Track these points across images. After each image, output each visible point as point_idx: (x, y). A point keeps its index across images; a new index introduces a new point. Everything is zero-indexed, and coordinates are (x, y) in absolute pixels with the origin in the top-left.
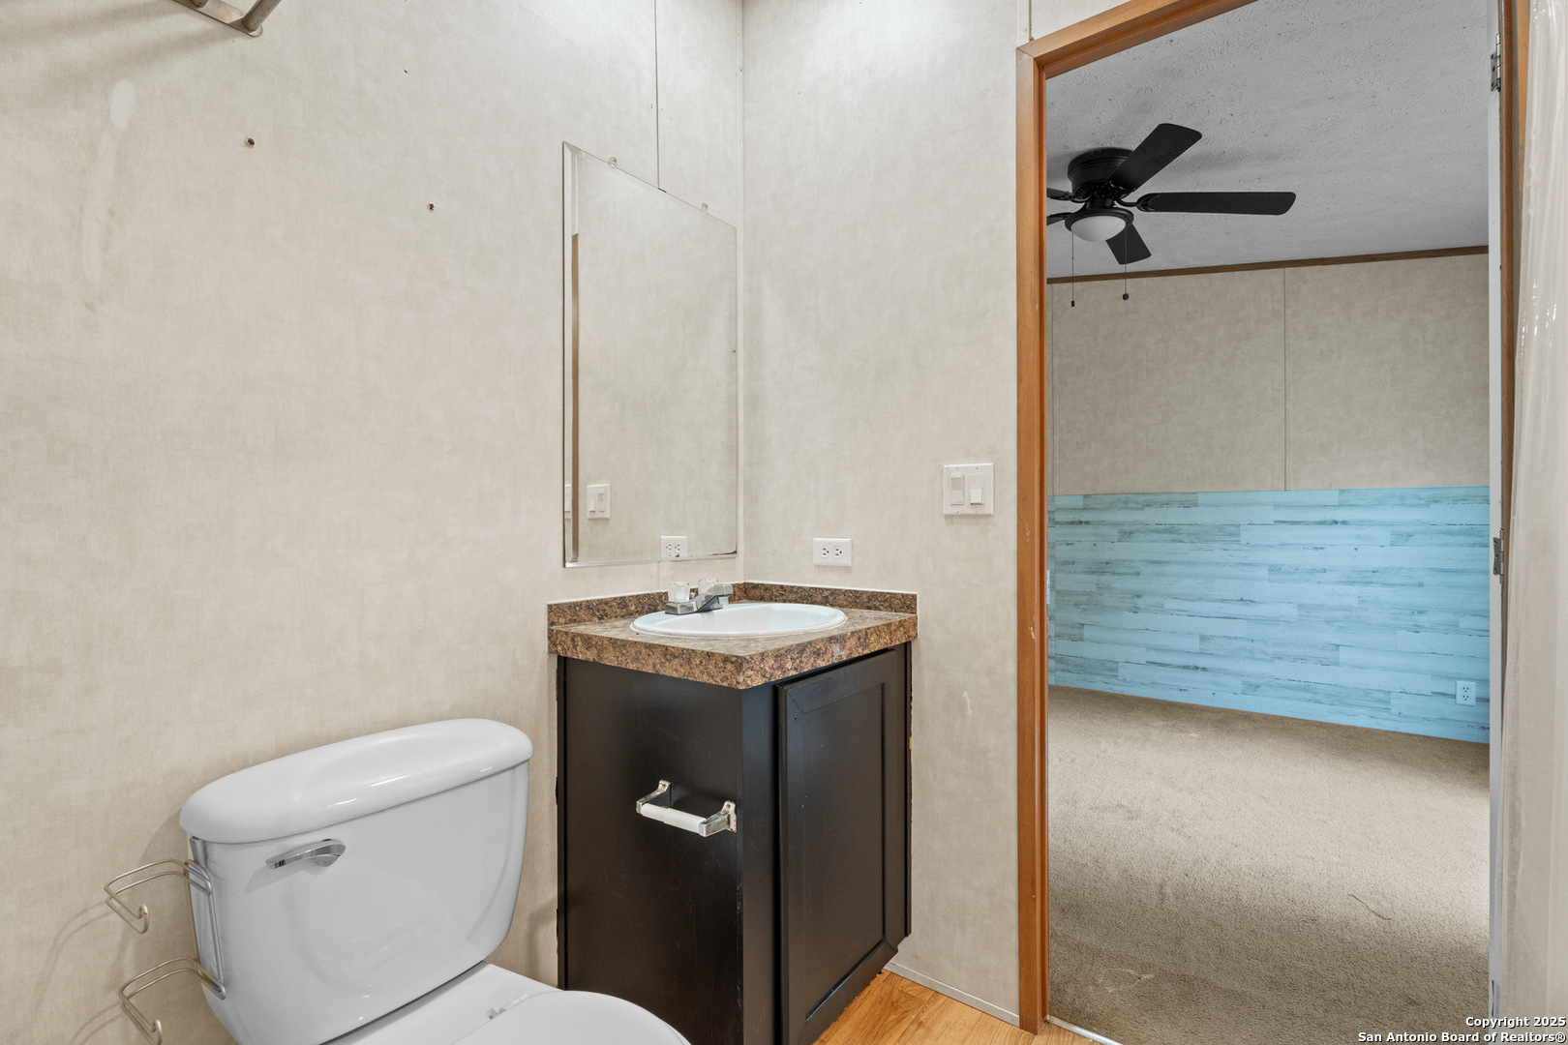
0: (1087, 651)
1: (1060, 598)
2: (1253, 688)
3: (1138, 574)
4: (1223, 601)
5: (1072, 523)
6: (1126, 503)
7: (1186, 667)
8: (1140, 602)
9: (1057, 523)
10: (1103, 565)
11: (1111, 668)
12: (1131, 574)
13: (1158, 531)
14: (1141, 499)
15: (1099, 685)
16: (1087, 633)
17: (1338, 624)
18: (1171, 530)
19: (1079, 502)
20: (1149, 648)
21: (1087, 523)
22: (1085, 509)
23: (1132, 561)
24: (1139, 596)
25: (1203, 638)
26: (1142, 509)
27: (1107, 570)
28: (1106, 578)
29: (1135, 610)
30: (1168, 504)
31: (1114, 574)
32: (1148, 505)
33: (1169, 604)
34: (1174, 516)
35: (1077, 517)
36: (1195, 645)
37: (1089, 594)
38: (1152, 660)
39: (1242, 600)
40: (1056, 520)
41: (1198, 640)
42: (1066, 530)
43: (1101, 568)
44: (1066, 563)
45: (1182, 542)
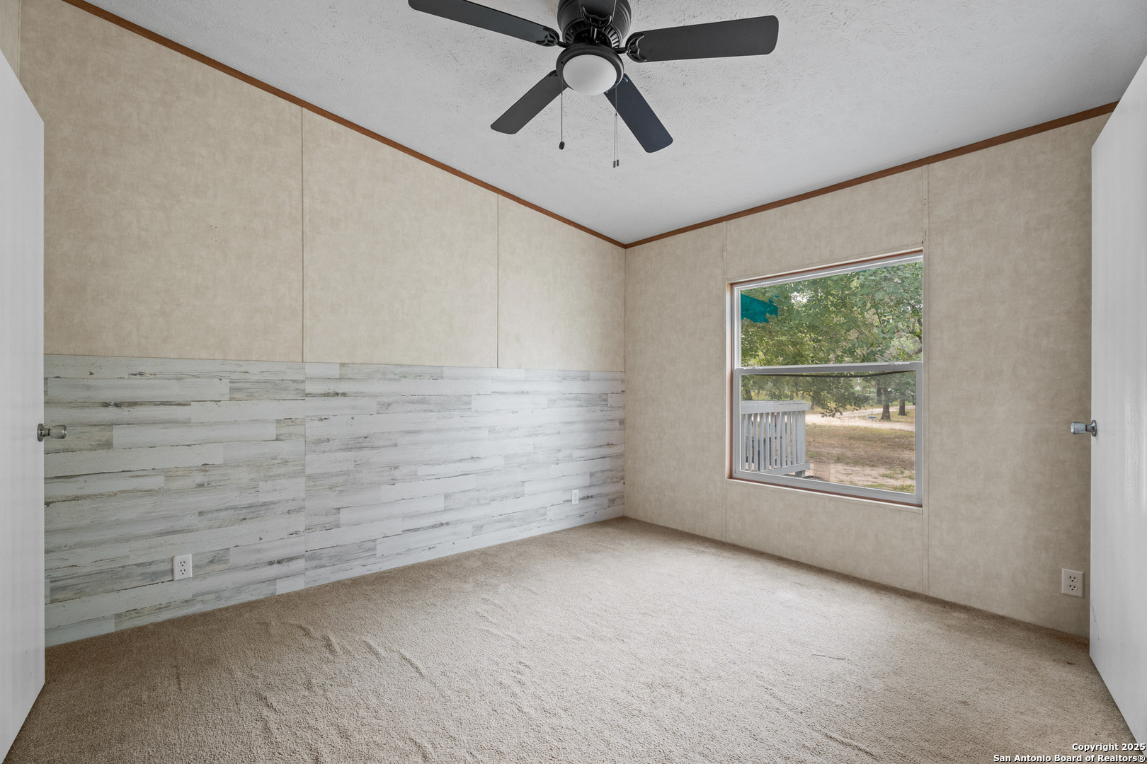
0: (345, 537)
1: (311, 484)
2: (478, 529)
3: (396, 445)
4: (460, 461)
5: (326, 395)
6: (384, 373)
7: (434, 527)
8: (397, 474)
9: (307, 395)
10: (361, 440)
11: (367, 548)
12: (389, 446)
13: (412, 402)
14: (398, 370)
15: (357, 570)
16: (344, 516)
17: (524, 466)
18: (423, 400)
19: (336, 372)
20: (406, 517)
21: (344, 394)
22: (341, 379)
23: (389, 433)
24: (396, 468)
25: (447, 496)
26: (399, 380)
27: (365, 445)
28: (365, 453)
29: (393, 482)
30: (420, 376)
31: (372, 448)
32: (404, 377)
33: (423, 471)
34: (426, 387)
35: (332, 387)
36: (439, 504)
37: (347, 473)
38: (407, 528)
39: (472, 458)
40: (307, 391)
41: (443, 499)
42: (320, 403)
43: (358, 444)
44: (319, 441)
45: (432, 411)
